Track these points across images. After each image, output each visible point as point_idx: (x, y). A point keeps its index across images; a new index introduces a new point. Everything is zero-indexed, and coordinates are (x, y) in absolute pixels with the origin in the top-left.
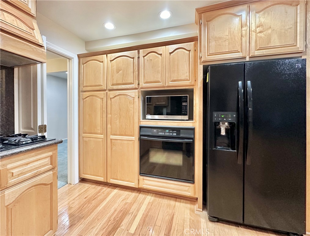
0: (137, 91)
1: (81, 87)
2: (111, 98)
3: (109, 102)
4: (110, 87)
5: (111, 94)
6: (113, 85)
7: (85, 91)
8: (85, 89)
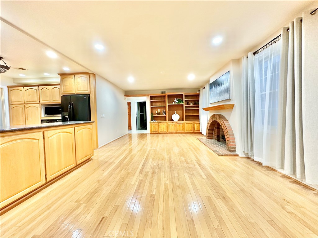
0: (39, 104)
1: (10, 102)
2: (27, 108)
3: (26, 109)
4: (26, 102)
5: (27, 106)
6: (27, 101)
7: (13, 104)
8: (12, 103)
